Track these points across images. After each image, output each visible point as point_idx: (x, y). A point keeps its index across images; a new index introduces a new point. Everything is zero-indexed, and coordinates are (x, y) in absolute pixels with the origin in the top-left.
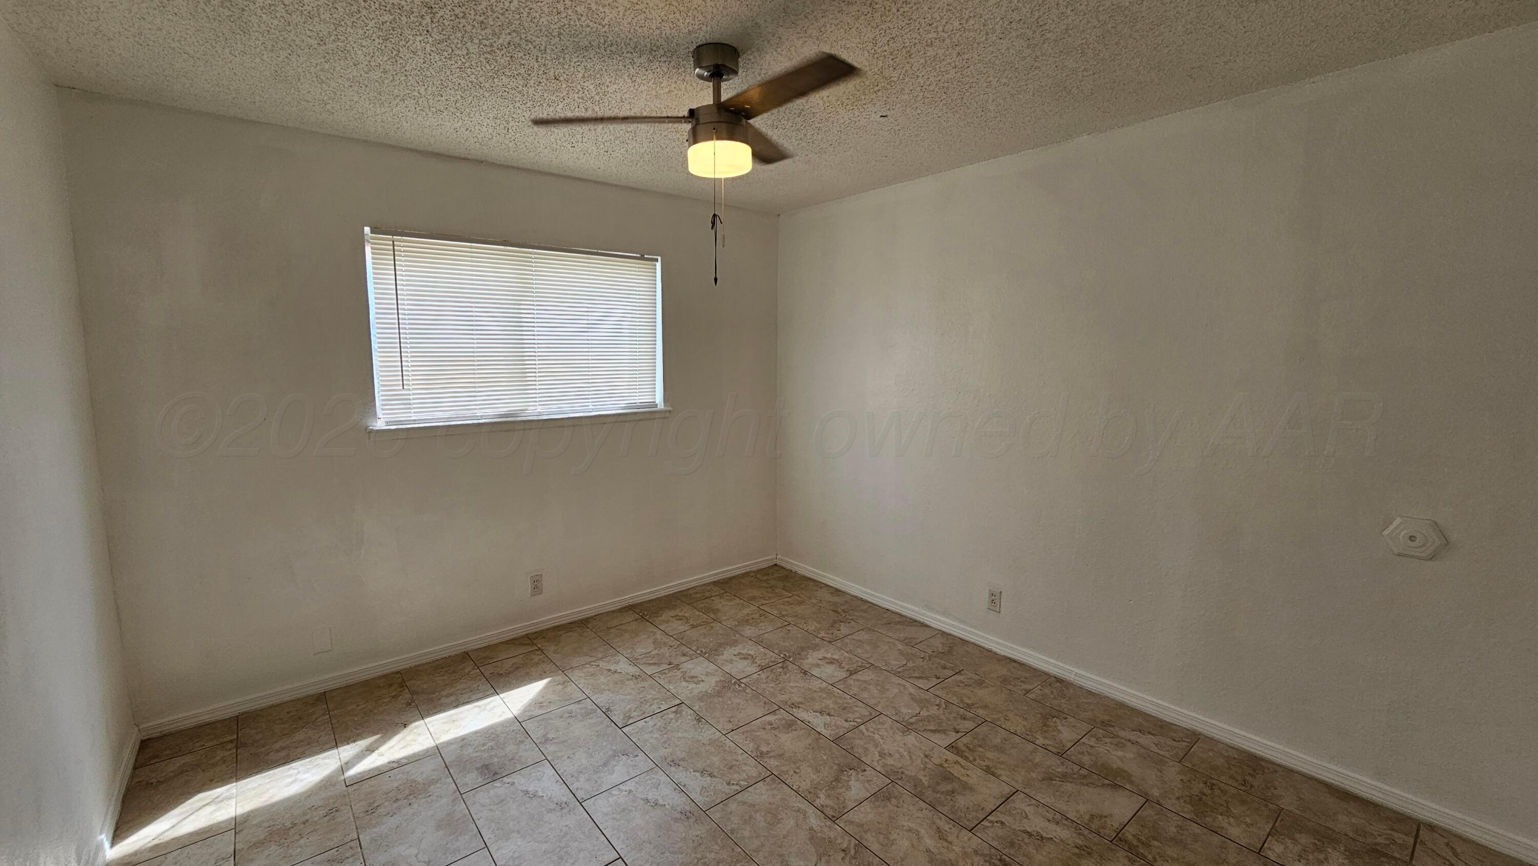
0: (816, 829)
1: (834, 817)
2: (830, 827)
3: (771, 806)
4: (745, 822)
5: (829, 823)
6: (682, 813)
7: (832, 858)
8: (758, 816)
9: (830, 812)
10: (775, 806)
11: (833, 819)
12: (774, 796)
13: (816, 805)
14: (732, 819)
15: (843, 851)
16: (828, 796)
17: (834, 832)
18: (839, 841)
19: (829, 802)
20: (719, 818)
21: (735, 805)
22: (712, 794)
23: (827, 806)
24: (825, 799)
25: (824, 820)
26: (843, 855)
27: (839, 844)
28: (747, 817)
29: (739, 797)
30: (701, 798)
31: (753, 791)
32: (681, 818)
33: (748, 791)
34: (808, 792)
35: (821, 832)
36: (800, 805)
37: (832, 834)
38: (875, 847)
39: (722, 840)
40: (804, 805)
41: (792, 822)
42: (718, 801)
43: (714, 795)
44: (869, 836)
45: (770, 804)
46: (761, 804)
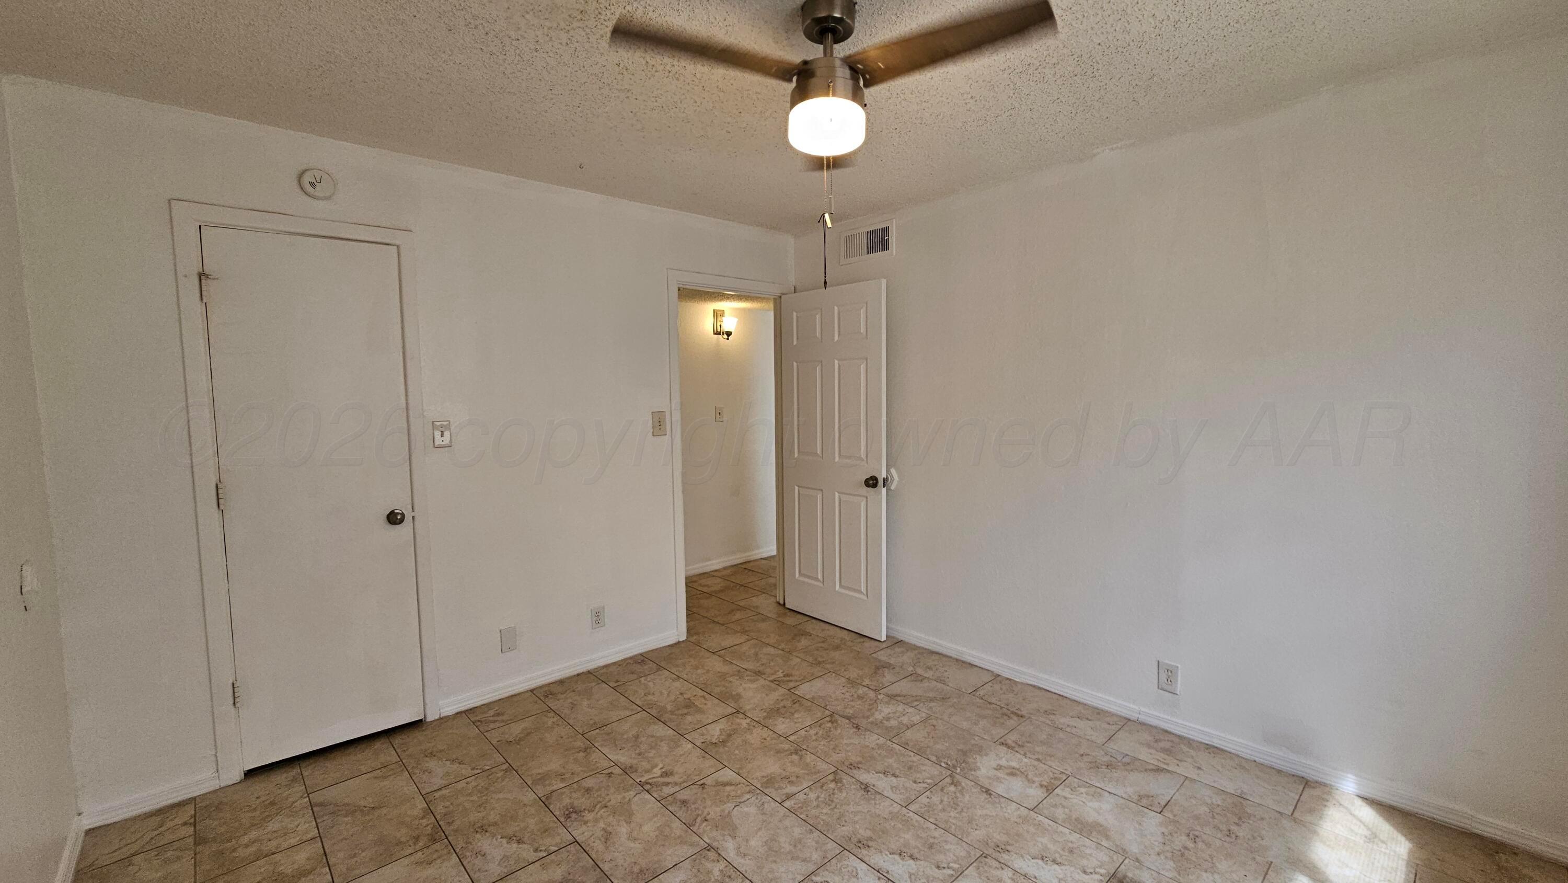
0: (729, 838)
1: (708, 850)
2: (715, 840)
3: (774, 859)
4: (800, 841)
5: (715, 844)
6: (868, 846)
7: (719, 814)
8: (788, 847)
9: (712, 855)
10: (771, 859)
11: (709, 848)
12: (772, 871)
13: (725, 861)
14: (814, 843)
15: (706, 820)
16: (709, 872)
17: (709, 835)
18: (709, 828)
19: (709, 865)
20: (827, 844)
21: (814, 858)
22: (843, 870)
23: (713, 861)
24: (713, 869)
25: (719, 846)
26: (708, 817)
27: (709, 825)
28: (799, 847)
29: (812, 868)
30: (854, 864)
31: (796, 876)
32: (867, 841)
33: (803, 875)
34: (732, 877)
35: (724, 835)
36: (742, 861)
37: (714, 833)
38: (676, 824)
39: (819, 823)
40: (738, 861)
41: (753, 843)
42: (834, 861)
43: (840, 869)
44: (678, 833)
45: (775, 862)
46: (786, 861)
